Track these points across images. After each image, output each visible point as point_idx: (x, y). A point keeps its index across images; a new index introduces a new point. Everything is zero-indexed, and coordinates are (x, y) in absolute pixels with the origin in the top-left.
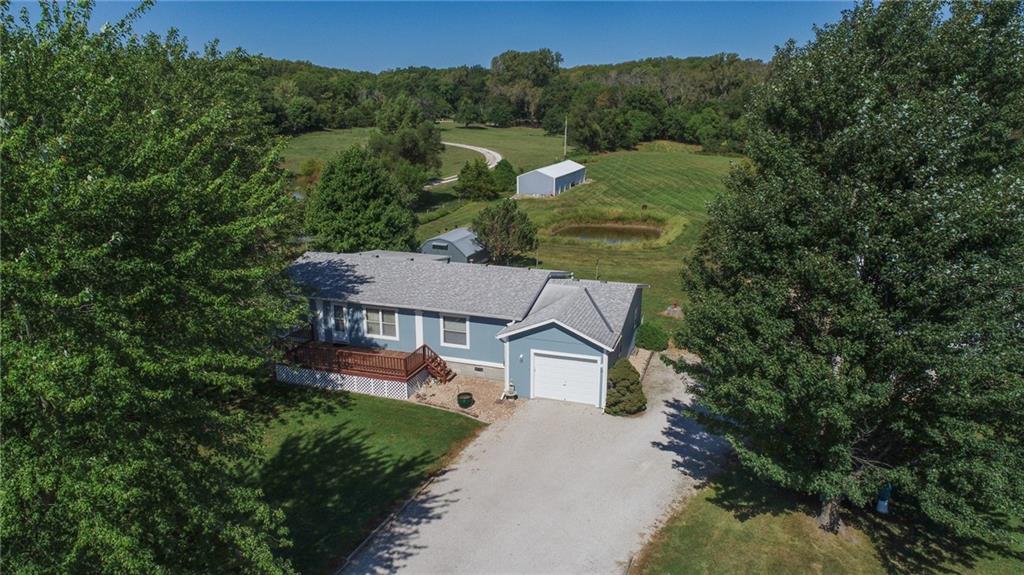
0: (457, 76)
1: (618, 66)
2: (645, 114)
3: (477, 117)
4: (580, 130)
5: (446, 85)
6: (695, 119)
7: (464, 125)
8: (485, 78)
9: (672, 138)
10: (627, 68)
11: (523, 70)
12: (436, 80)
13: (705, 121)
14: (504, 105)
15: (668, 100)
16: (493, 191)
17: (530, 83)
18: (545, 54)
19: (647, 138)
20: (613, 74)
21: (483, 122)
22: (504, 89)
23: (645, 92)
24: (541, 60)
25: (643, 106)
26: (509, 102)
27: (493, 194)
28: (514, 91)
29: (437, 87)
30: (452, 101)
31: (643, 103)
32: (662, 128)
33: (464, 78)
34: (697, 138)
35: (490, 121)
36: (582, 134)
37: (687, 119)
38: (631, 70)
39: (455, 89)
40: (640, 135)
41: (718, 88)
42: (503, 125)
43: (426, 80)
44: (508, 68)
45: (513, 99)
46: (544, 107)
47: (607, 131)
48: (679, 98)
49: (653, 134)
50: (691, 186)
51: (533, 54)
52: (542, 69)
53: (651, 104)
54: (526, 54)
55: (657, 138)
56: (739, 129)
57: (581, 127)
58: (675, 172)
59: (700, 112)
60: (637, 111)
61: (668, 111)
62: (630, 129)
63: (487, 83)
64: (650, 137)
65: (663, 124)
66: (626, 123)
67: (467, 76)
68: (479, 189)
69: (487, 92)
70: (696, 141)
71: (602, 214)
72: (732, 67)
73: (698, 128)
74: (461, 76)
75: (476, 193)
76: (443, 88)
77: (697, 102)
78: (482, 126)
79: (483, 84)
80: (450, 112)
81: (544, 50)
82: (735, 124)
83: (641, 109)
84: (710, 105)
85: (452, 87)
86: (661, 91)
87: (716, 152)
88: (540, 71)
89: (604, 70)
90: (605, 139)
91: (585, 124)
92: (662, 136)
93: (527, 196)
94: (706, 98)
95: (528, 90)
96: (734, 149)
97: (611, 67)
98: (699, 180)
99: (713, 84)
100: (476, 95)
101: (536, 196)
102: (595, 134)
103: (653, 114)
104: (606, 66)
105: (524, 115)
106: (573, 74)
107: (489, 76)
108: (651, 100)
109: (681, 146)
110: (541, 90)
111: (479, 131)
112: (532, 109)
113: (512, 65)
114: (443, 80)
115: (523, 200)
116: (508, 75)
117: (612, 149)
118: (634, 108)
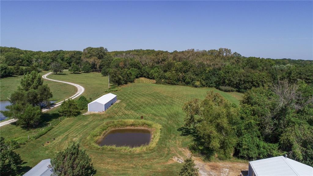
0: (71, 54)
1: (126, 51)
2: (136, 69)
3: (78, 70)
4: (114, 78)
5: (67, 58)
6: (152, 71)
7: (73, 72)
8: (81, 56)
9: (145, 77)
10: (128, 52)
11: (94, 53)
12: (63, 56)
13: (155, 72)
14: (88, 65)
15: (143, 64)
16: (77, 112)
17: (96, 58)
18: (102, 48)
19: (137, 77)
20: (124, 54)
21: (80, 71)
22: (88, 60)
23: (135, 62)
24: (100, 50)
25: (135, 67)
26: (90, 64)
27: (77, 114)
28: (91, 61)
29: (63, 58)
30: (69, 63)
31: (135, 65)
32: (141, 73)
33: (73, 55)
34: (153, 77)
35: (83, 71)
36: (115, 79)
37: (150, 71)
38: (130, 53)
39: (70, 59)
40: (135, 77)
41: (158, 61)
42: (88, 72)
43: (60, 56)
44: (89, 53)
45: (91, 63)
46: (102, 66)
47: (124, 78)
48: (146, 64)
49: (139, 76)
50: (157, 102)
51: (97, 49)
52: (101, 53)
53: (138, 66)
54: (95, 48)
55: (140, 77)
56: (167, 76)
57: (115, 77)
58: (150, 95)
59: (153, 69)
60: (133, 68)
61: (143, 68)
62: (132, 75)
63: (82, 57)
64: (138, 77)
65: (142, 72)
66: (130, 73)
67: (74, 54)
68: (70, 112)
69: (82, 60)
70: (153, 78)
71: (125, 123)
72: (162, 55)
73: (153, 74)
74: (72, 55)
75: (69, 113)
76: (66, 59)
77: (153, 65)
78: (79, 72)
79: (80, 57)
80: (68, 67)
81: (101, 47)
82: (166, 74)
83: (135, 68)
84: (156, 67)
85: (69, 58)
86: (140, 62)
87: (160, 83)
88: (100, 54)
89: (121, 53)
90: (123, 80)
91: (116, 76)
92: (141, 76)
93: (93, 112)
94: (155, 64)
95: (96, 60)
96: (166, 82)
97: (123, 52)
98: (159, 99)
99: (157, 60)
100: (78, 61)
101: (97, 112)
102: (120, 79)
103: (139, 69)
104: (122, 51)
105: (95, 68)
106: (112, 54)
107: (82, 55)
108: (138, 65)
109: (148, 80)
110: (101, 60)
111: (78, 74)
112: (98, 66)
113: (90, 52)
114: (66, 56)
115: (91, 115)
116: (89, 55)
117: (126, 83)
118: (132, 67)
